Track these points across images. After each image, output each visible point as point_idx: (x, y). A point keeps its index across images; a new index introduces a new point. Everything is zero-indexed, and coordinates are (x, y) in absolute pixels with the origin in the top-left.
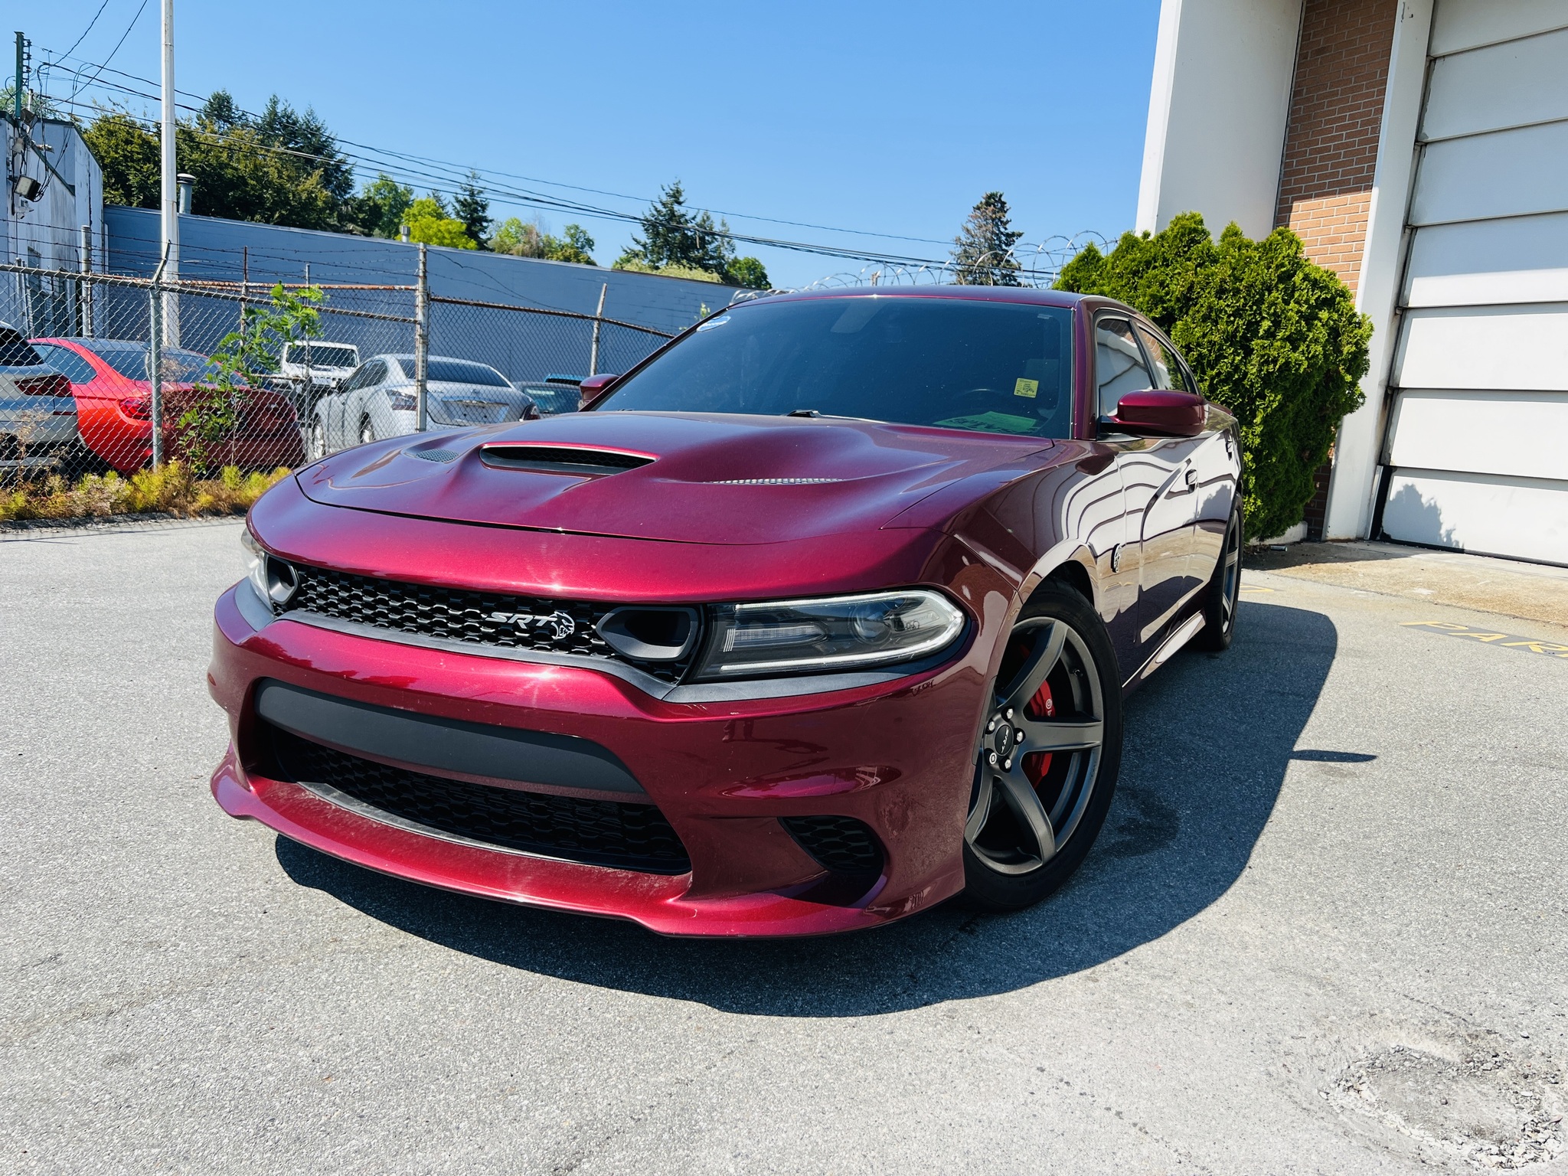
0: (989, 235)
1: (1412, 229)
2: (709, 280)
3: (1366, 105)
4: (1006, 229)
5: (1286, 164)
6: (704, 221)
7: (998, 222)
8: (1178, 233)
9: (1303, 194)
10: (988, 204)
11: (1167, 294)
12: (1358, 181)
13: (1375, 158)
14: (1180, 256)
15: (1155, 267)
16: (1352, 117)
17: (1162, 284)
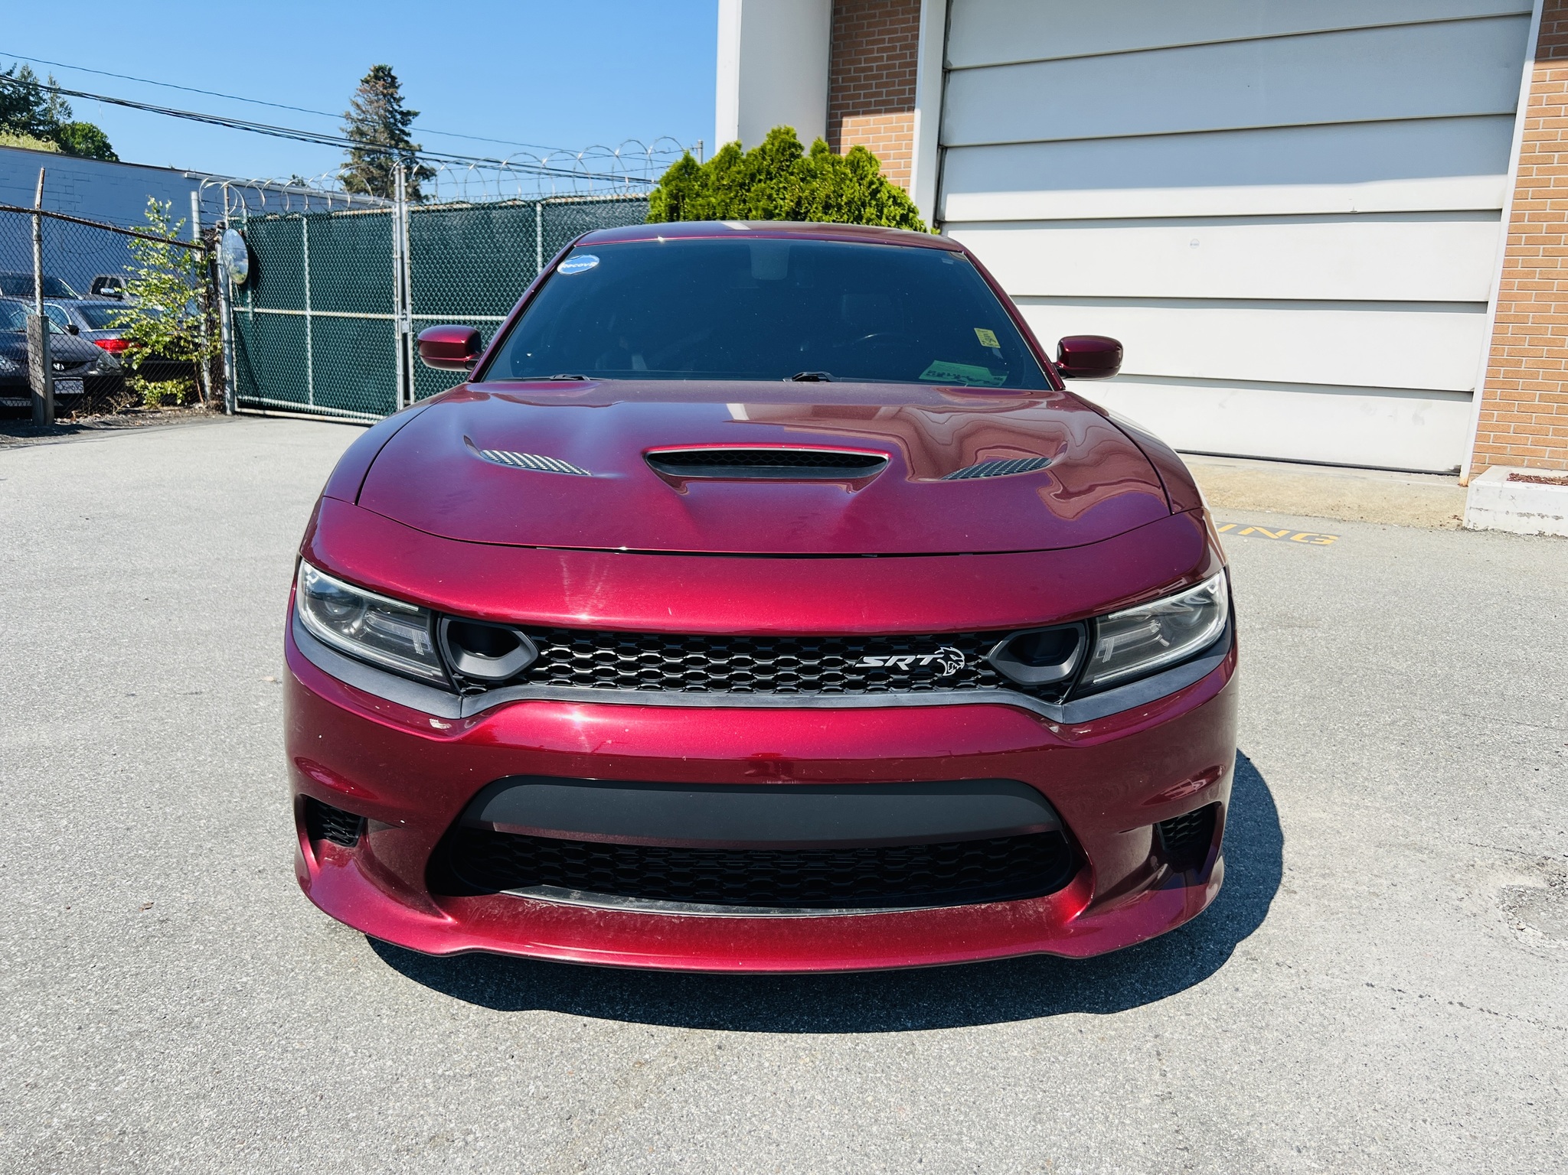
0: (382, 112)
1: (942, 149)
2: (45, 150)
3: (903, 30)
4: (400, 107)
5: (832, 81)
6: (23, 76)
7: (392, 98)
8: (780, 147)
9: (851, 110)
10: (377, 77)
11: (776, 208)
12: (901, 101)
13: (914, 82)
14: (783, 170)
15: (760, 181)
16: (891, 40)
17: (770, 197)
